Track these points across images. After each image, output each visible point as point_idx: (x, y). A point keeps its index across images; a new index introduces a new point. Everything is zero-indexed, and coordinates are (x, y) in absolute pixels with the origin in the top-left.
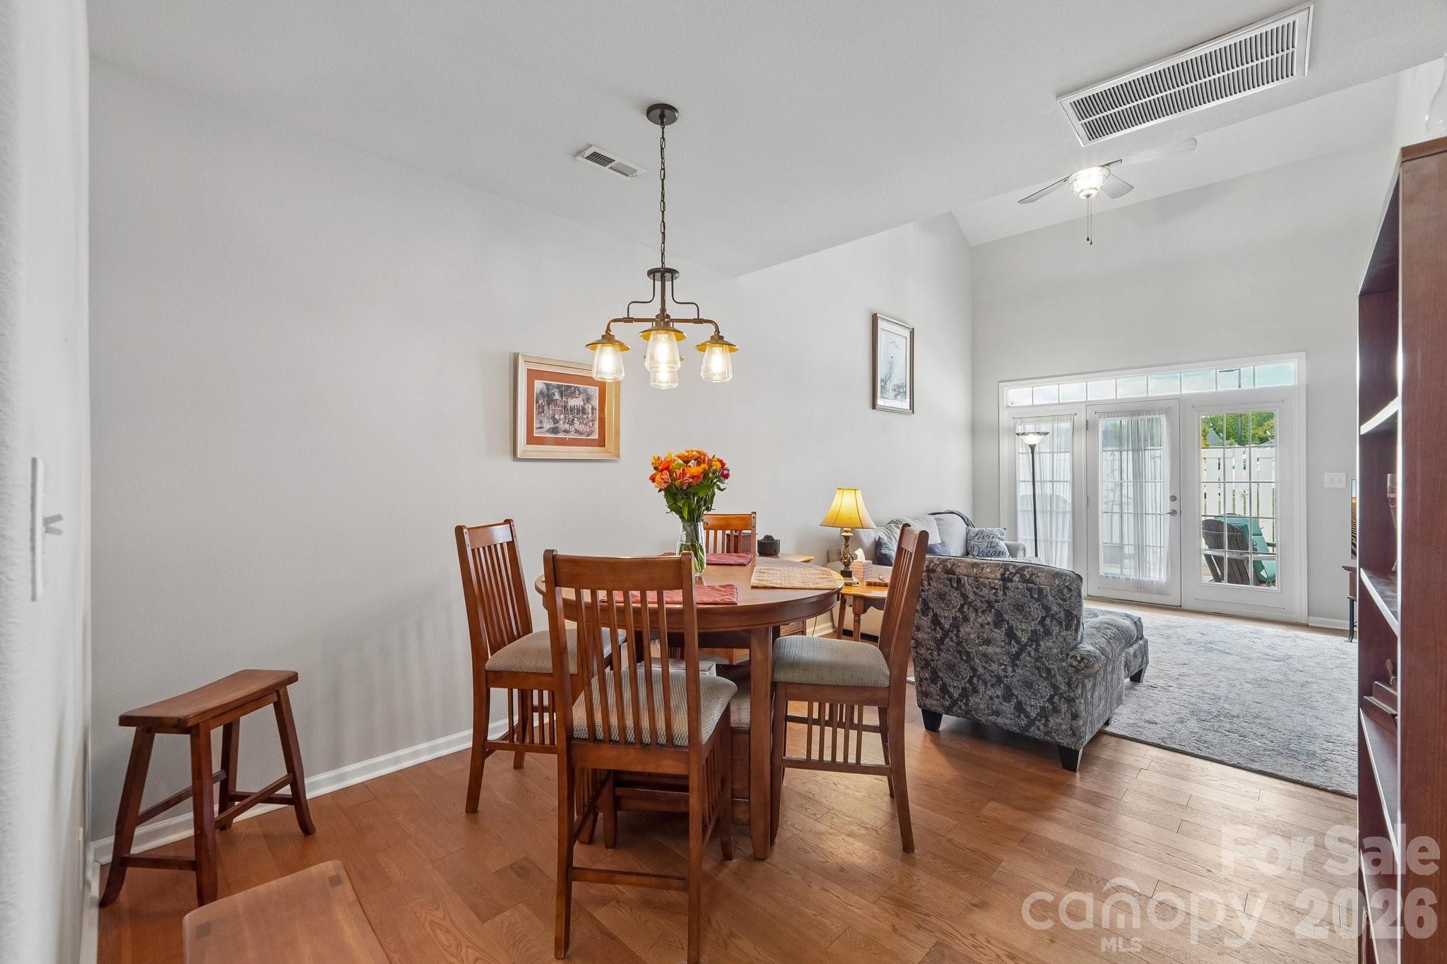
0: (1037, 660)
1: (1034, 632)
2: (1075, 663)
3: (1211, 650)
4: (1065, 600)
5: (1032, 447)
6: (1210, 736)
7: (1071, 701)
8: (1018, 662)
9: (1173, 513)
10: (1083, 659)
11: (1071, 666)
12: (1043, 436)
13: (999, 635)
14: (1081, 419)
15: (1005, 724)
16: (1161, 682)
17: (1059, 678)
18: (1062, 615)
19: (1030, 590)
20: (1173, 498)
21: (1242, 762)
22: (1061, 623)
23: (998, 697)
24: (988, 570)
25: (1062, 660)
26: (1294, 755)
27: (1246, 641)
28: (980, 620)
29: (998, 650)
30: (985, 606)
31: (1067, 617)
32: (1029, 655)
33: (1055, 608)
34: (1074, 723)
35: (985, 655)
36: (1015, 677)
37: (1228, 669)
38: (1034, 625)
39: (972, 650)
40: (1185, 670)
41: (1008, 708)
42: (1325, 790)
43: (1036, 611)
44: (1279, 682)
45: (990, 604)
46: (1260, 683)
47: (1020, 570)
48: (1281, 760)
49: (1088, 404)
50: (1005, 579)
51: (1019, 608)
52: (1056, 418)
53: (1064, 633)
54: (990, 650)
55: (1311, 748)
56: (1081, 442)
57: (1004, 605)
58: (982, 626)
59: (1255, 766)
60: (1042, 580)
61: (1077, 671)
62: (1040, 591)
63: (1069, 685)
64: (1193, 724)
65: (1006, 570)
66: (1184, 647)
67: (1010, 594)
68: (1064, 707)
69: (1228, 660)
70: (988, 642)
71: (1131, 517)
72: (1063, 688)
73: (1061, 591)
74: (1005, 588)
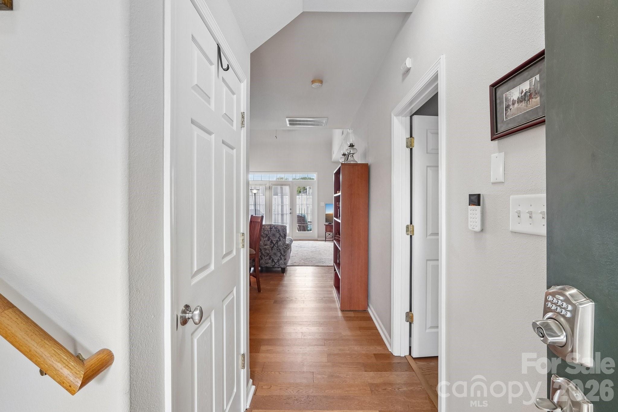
0: (278, 247)
1: (277, 240)
2: (286, 246)
3: (301, 247)
4: (284, 232)
5: (255, 194)
6: (306, 262)
7: (284, 256)
8: (273, 249)
9: (291, 213)
10: (287, 245)
11: (285, 247)
12: (258, 190)
13: (269, 243)
14: (268, 185)
15: (269, 266)
16: (294, 255)
17: (282, 251)
18: (283, 235)
19: (276, 230)
20: (291, 209)
21: (313, 265)
22: (283, 237)
23: (267, 259)
24: (267, 226)
25: (283, 246)
26: (320, 262)
27: (307, 245)
28: (264, 240)
29: (268, 247)
30: (265, 236)
31: (284, 236)
32: (276, 246)
33: (282, 234)
34: (285, 261)
35: (265, 249)
36: (272, 253)
37: (306, 250)
38: (277, 239)
39: (262, 248)
40: (298, 252)
41: (270, 261)
42: (326, 266)
43: (278, 235)
44: (315, 251)
45: (267, 235)
46: (312, 252)
47: (274, 226)
48: (318, 263)
49: (269, 181)
50: (271, 228)
51: (274, 235)
52: (261, 185)
53: (284, 240)
54: (266, 247)
55: (322, 261)
56: (268, 193)
57: (270, 235)
58: (265, 241)
59: (315, 265)
60: (279, 228)
61: (286, 248)
62: (279, 230)
63: (284, 252)
64: (302, 261)
65: (271, 226)
66: (296, 248)
67: (272, 232)
68: (283, 258)
69: (305, 249)
70: (266, 245)
71: (280, 215)
72: (283, 253)
73: (283, 230)
74: (271, 231)
